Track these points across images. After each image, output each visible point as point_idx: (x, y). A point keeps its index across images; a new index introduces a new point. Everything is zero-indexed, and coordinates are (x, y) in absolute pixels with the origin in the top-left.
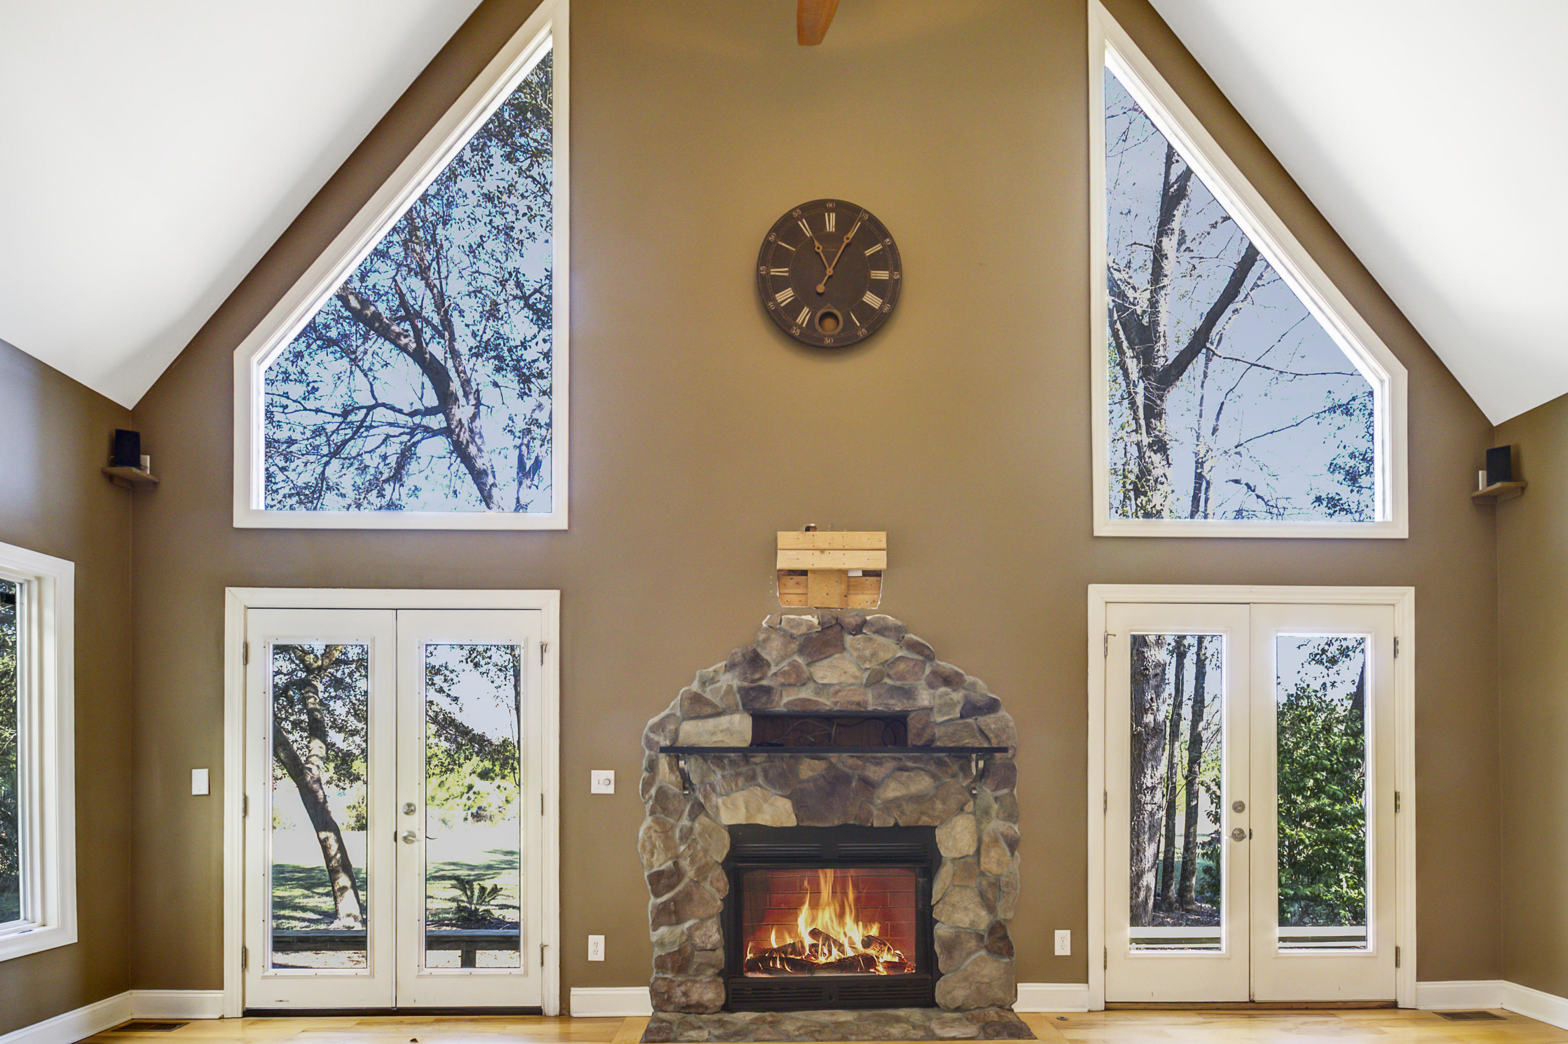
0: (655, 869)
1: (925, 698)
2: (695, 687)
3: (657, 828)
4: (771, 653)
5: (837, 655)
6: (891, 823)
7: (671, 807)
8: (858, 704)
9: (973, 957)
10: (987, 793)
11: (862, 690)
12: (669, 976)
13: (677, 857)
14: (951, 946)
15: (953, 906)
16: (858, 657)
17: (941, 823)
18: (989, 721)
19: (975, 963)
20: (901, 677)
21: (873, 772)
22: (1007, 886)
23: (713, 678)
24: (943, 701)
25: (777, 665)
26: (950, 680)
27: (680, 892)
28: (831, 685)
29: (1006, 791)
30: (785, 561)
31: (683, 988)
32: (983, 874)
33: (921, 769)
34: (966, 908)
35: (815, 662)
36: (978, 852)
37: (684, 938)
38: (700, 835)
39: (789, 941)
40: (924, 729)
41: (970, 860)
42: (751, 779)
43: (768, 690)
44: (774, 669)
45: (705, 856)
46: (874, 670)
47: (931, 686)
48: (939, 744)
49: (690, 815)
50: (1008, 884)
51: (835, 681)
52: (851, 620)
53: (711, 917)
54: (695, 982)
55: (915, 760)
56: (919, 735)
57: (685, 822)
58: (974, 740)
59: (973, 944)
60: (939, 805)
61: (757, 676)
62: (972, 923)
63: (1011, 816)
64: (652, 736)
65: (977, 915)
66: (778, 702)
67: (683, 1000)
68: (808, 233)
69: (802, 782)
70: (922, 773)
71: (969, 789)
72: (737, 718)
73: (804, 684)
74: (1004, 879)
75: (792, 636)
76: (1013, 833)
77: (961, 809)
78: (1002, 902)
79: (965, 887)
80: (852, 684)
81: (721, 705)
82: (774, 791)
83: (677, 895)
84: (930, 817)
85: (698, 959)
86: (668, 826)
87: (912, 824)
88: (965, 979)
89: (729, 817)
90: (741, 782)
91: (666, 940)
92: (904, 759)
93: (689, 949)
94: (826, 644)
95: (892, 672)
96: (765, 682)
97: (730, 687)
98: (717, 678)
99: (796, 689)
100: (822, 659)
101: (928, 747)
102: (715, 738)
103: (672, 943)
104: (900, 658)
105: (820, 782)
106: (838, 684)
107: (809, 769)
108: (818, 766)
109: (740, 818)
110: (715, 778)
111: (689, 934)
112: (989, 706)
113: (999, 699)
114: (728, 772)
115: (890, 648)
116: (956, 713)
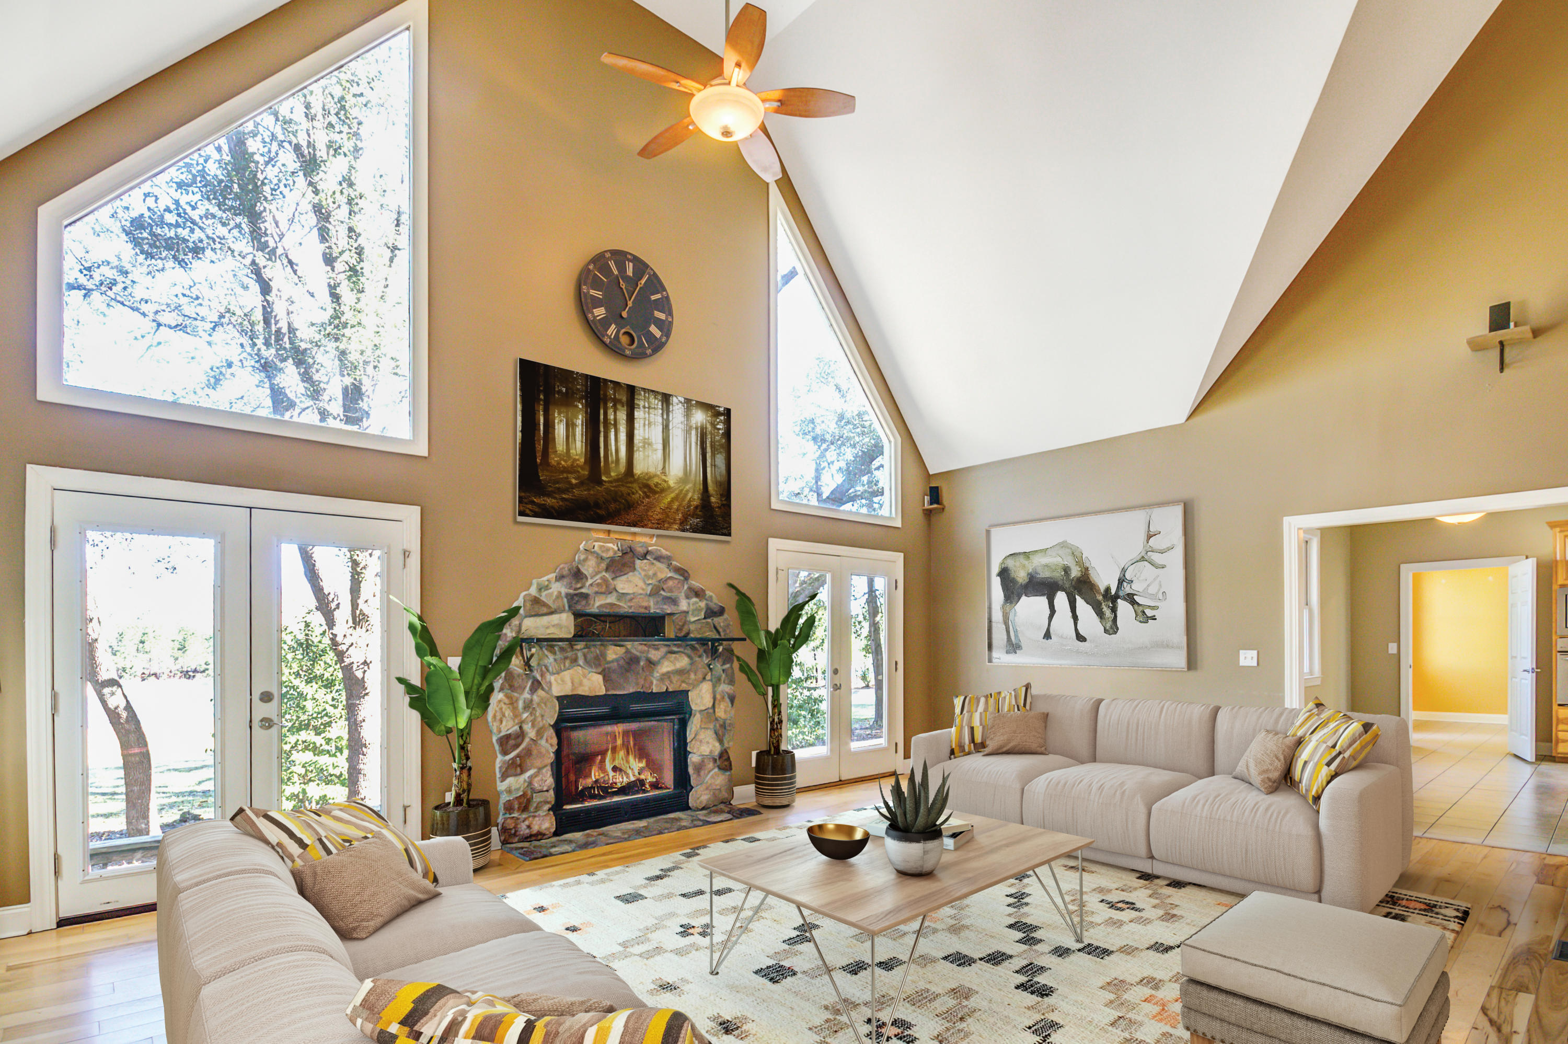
0: (503, 734)
1: (684, 605)
2: (534, 591)
3: (507, 701)
4: (588, 569)
5: (631, 574)
6: (664, 689)
7: (516, 684)
8: (645, 608)
9: (711, 773)
10: (718, 667)
11: (647, 598)
12: (515, 815)
13: (522, 722)
14: (699, 768)
15: (701, 741)
16: (645, 575)
17: (693, 688)
18: (720, 620)
19: (712, 777)
20: (671, 591)
21: (654, 655)
23: (547, 586)
24: (694, 607)
25: (592, 578)
26: (698, 594)
27: (523, 749)
28: (627, 594)
29: (729, 665)
31: (527, 823)
32: (716, 719)
33: (682, 653)
34: (708, 743)
35: (617, 577)
36: (714, 705)
37: (526, 784)
38: (538, 704)
39: (600, 776)
40: (683, 625)
41: (709, 711)
42: (574, 661)
43: (586, 596)
44: (590, 582)
45: (542, 719)
46: (655, 585)
47: (687, 597)
48: (692, 635)
49: (531, 690)
50: (730, 725)
51: (631, 592)
52: (641, 550)
53: (546, 766)
54: (534, 817)
55: (678, 646)
56: (681, 629)
57: (526, 695)
58: (711, 634)
59: (711, 765)
60: (692, 676)
61: (579, 585)
62: (711, 752)
63: (731, 681)
65: (714, 746)
66: (593, 605)
67: (527, 831)
68: (616, 272)
69: (609, 662)
70: (683, 655)
71: (708, 665)
72: (564, 616)
73: (610, 593)
74: (728, 722)
75: (602, 558)
76: (732, 692)
77: (704, 679)
78: (726, 736)
79: (707, 728)
80: (641, 594)
81: (554, 606)
82: (590, 670)
83: (521, 752)
84: (687, 684)
85: (537, 798)
86: (514, 699)
87: (676, 689)
88: (707, 789)
89: (557, 691)
90: (567, 663)
91: (513, 788)
92: (670, 646)
93: (529, 792)
94: (624, 565)
95: (665, 587)
96: (583, 590)
97: (560, 593)
98: (550, 586)
99: (604, 596)
100: (621, 576)
101: (686, 637)
102: (549, 631)
103: (518, 790)
104: (670, 578)
105: (622, 662)
106: (634, 593)
107: (613, 653)
108: (620, 651)
109: (567, 690)
110: (549, 661)
111: (530, 781)
112: (722, 611)
113: (724, 607)
114: (559, 657)
115: (664, 570)
116: (702, 615)
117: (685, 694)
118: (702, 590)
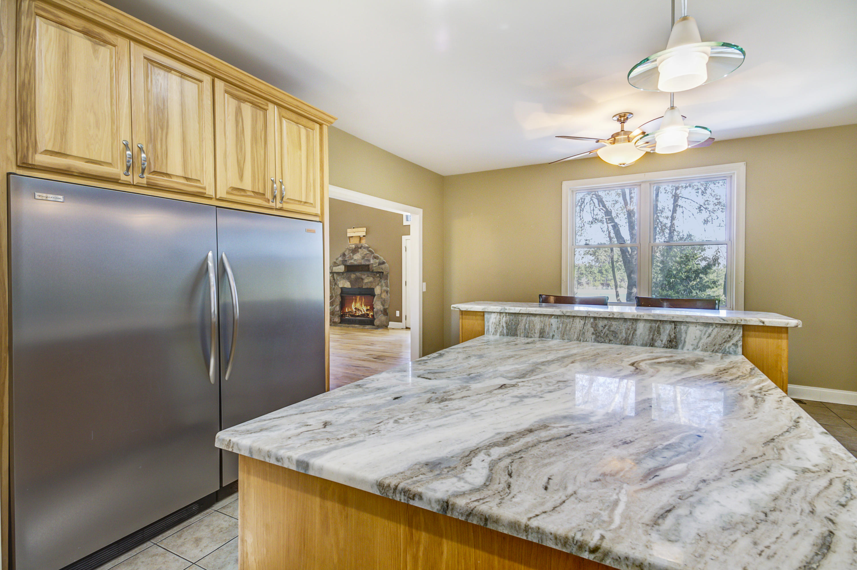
0: (330, 295)
1: (372, 261)
2: (335, 261)
4: (346, 253)
5: (357, 253)
6: (366, 287)
7: (333, 284)
8: (360, 263)
9: (380, 315)
10: (383, 282)
11: (361, 260)
13: (333, 293)
14: (377, 313)
15: (377, 304)
17: (375, 287)
18: (383, 266)
19: (380, 317)
20: (368, 257)
21: (363, 277)
22: (386, 301)
23: (338, 259)
24: (375, 262)
26: (376, 258)
27: (334, 300)
28: (356, 259)
29: (386, 281)
30: (349, 235)
32: (382, 298)
33: (371, 276)
34: (379, 305)
35: (354, 255)
36: (381, 293)
38: (337, 289)
39: (350, 310)
42: (344, 278)
43: (346, 261)
44: (347, 256)
46: (364, 256)
47: (373, 259)
48: (374, 271)
52: (360, 246)
53: (337, 305)
54: (335, 317)
56: (371, 269)
57: (334, 287)
58: (380, 270)
59: (380, 313)
60: (374, 284)
63: (387, 286)
65: (381, 307)
69: (352, 279)
71: (380, 280)
72: (341, 266)
74: (385, 299)
75: (350, 250)
76: (387, 290)
77: (378, 285)
78: (386, 304)
79: (378, 300)
80: (359, 259)
82: (347, 281)
84: (373, 286)
85: (335, 313)
87: (370, 287)
88: (379, 320)
89: (341, 286)
90: (342, 279)
91: (331, 308)
92: (369, 274)
94: (355, 251)
95: (366, 256)
96: (346, 259)
99: (351, 260)
101: (373, 272)
102: (338, 270)
104: (367, 254)
105: (354, 279)
107: (353, 276)
108: (354, 275)
110: (338, 278)
111: (334, 308)
112: (383, 263)
113: (385, 261)
114: (340, 277)
115: (366, 251)
116: (377, 264)
117: (373, 289)
118: (378, 257)
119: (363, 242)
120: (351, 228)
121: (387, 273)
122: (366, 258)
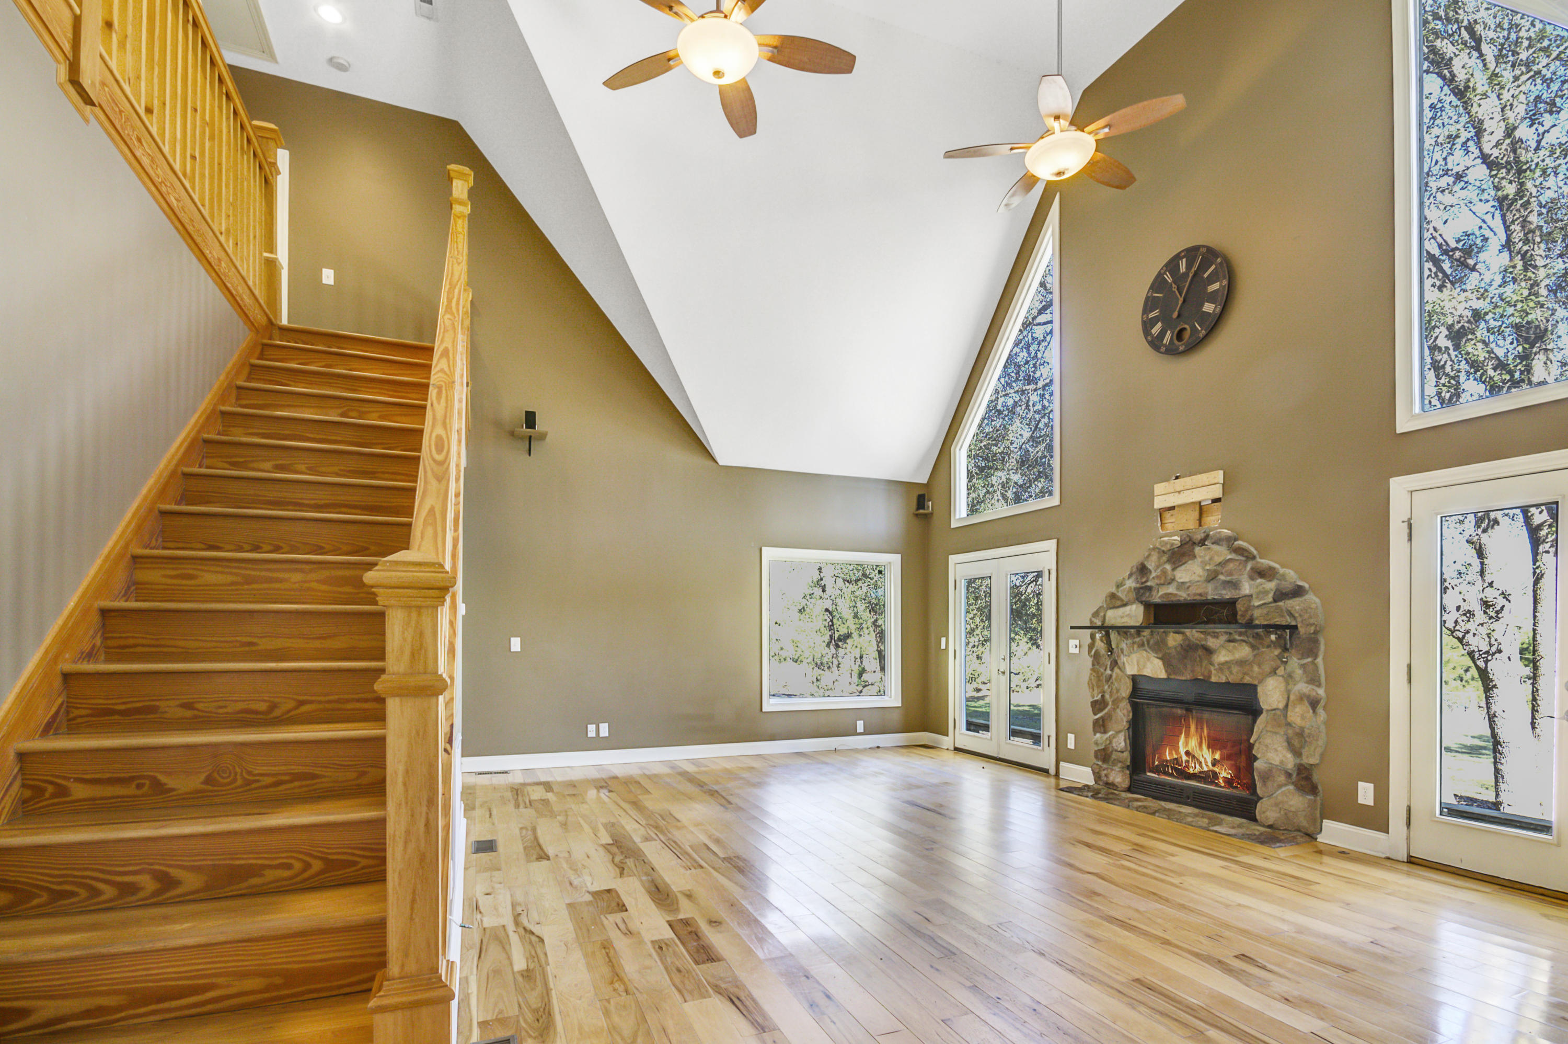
0: (1096, 699)
1: (1247, 588)
2: (1114, 590)
3: (1094, 674)
4: (1151, 565)
5: (1190, 562)
6: (1224, 680)
7: (1101, 662)
8: (1200, 595)
9: (1283, 789)
10: (1295, 663)
11: (1204, 585)
12: (1101, 763)
13: (1104, 692)
14: (1267, 776)
15: (1267, 746)
16: (1202, 562)
17: (1260, 682)
18: (1294, 604)
19: (1283, 793)
20: (1230, 574)
21: (1211, 642)
22: (1309, 737)
23: (1122, 583)
24: (1260, 590)
25: (1155, 571)
26: (1263, 573)
27: (1106, 714)
28: (1186, 583)
29: (1309, 660)
30: (1159, 503)
31: (1105, 772)
32: (1289, 724)
33: (1244, 641)
34: (1276, 750)
35: (1177, 567)
36: (1287, 706)
37: (1108, 742)
38: (1116, 679)
39: (1175, 756)
40: (1246, 611)
41: (1278, 712)
42: (1142, 645)
43: (1150, 589)
44: (1154, 575)
45: (1117, 693)
46: (1212, 570)
47: (1252, 578)
48: (1257, 622)
49: (1111, 668)
50: (1309, 735)
51: (1187, 580)
52: (1199, 536)
53: (1120, 732)
54: (1112, 770)
55: (1240, 634)
56: (1243, 616)
57: (1109, 672)
58: (1282, 619)
59: (1282, 779)
60: (1256, 669)
61: (1144, 580)
62: (1282, 762)
63: (1314, 680)
64: (1093, 619)
65: (1284, 756)
66: (1157, 596)
67: (1105, 779)
68: (1170, 281)
69: (1169, 648)
70: (1245, 644)
71: (1279, 657)
72: (1134, 607)
73: (1169, 583)
74: (1307, 731)
75: (1163, 552)
76: (1314, 694)
77: (1274, 672)
78: (1307, 748)
79: (1276, 733)
80: (1198, 581)
81: (1125, 600)
82: (1153, 654)
83: (1104, 715)
84: (1251, 677)
85: (1114, 756)
86: (1100, 673)
87: (1237, 681)
88: (1276, 805)
89: (1131, 670)
90: (1136, 648)
91: (1099, 742)
92: (1234, 634)
93: (1110, 749)
94: (1183, 555)
95: (1223, 571)
96: (1149, 584)
97: (1131, 587)
98: (1124, 583)
99: (1166, 586)
100: (1181, 565)
101: (1250, 625)
102: (1125, 620)
103: (1102, 744)
104: (1230, 560)
105: (1179, 649)
106: (1190, 581)
107: (1174, 639)
108: (1179, 637)
109: (1135, 672)
110: (1123, 645)
111: (1110, 740)
112: (1298, 592)
113: (1306, 586)
114: (1130, 641)
115: (1221, 553)
116: (1269, 598)
117: (1253, 688)
118: (1272, 569)
119: (1213, 521)
120: (1167, 480)
121: (1312, 629)
122: (1222, 577)
